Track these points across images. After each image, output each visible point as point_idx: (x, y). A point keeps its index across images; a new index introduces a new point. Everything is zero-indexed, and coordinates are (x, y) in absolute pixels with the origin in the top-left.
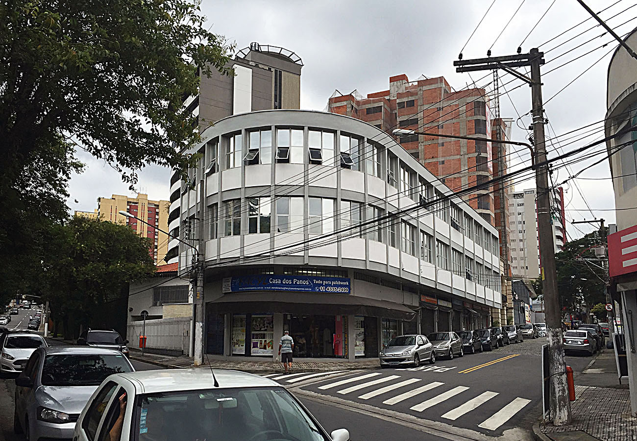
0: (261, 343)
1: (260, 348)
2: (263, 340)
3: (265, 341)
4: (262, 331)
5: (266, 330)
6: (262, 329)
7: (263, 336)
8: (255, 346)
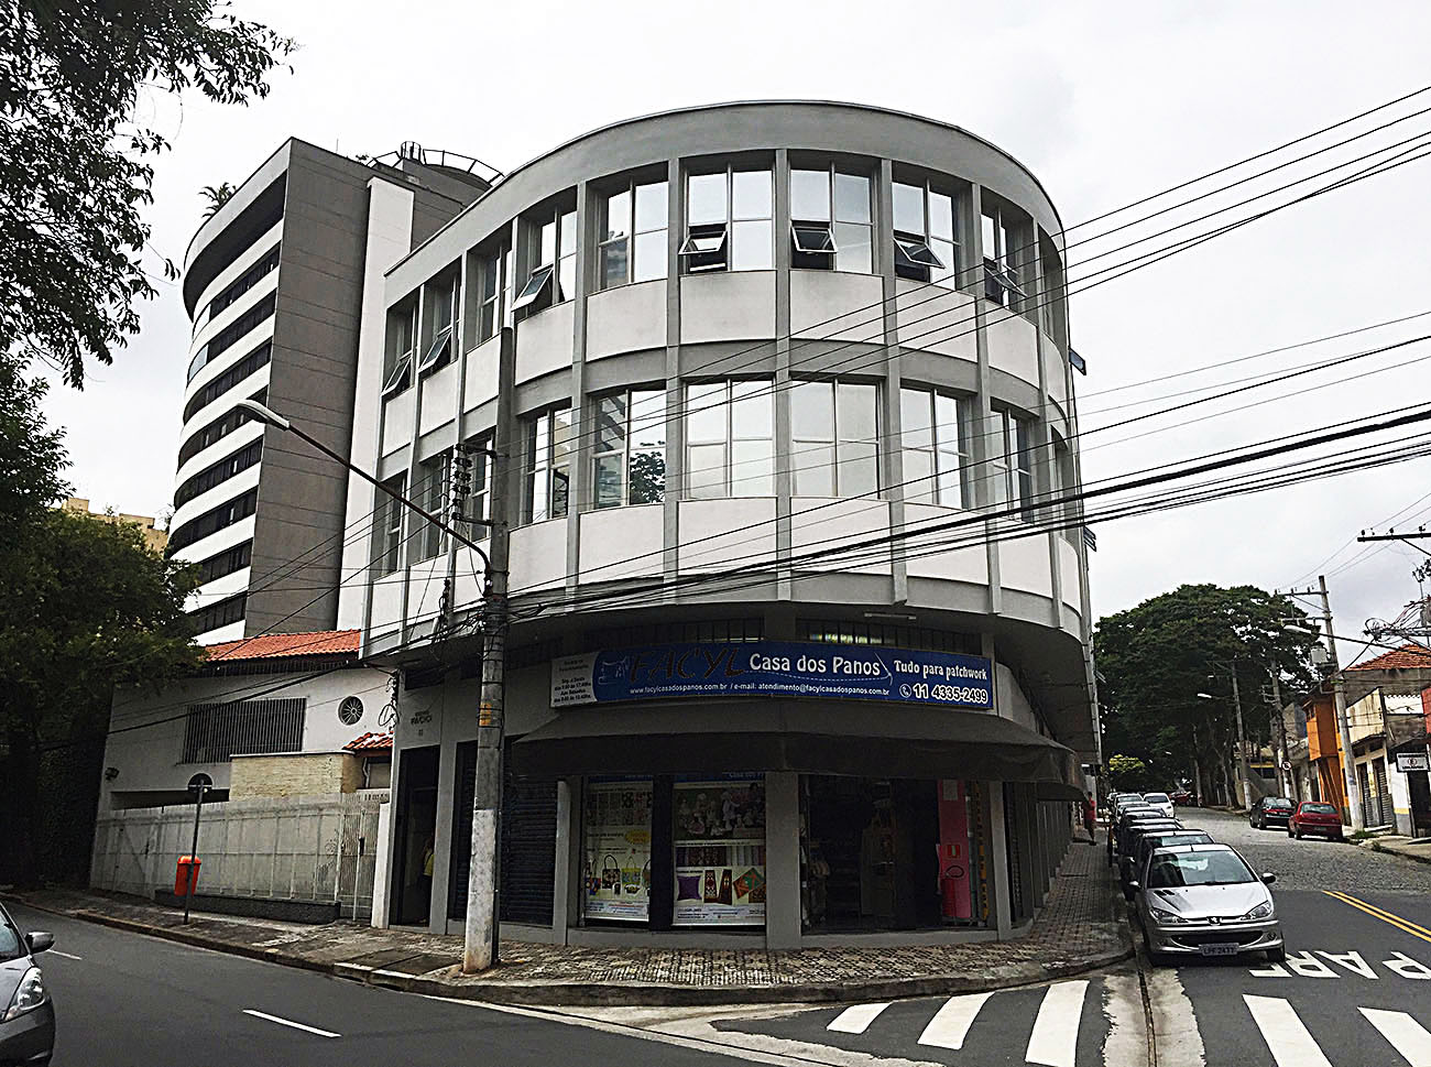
0: (710, 883)
1: (707, 901)
2: (719, 871)
3: (727, 874)
4: (715, 837)
5: (727, 835)
6: (714, 831)
7: (720, 856)
8: (689, 889)
